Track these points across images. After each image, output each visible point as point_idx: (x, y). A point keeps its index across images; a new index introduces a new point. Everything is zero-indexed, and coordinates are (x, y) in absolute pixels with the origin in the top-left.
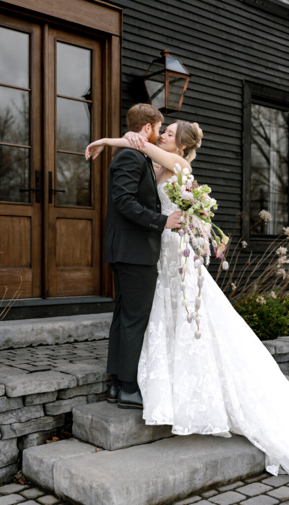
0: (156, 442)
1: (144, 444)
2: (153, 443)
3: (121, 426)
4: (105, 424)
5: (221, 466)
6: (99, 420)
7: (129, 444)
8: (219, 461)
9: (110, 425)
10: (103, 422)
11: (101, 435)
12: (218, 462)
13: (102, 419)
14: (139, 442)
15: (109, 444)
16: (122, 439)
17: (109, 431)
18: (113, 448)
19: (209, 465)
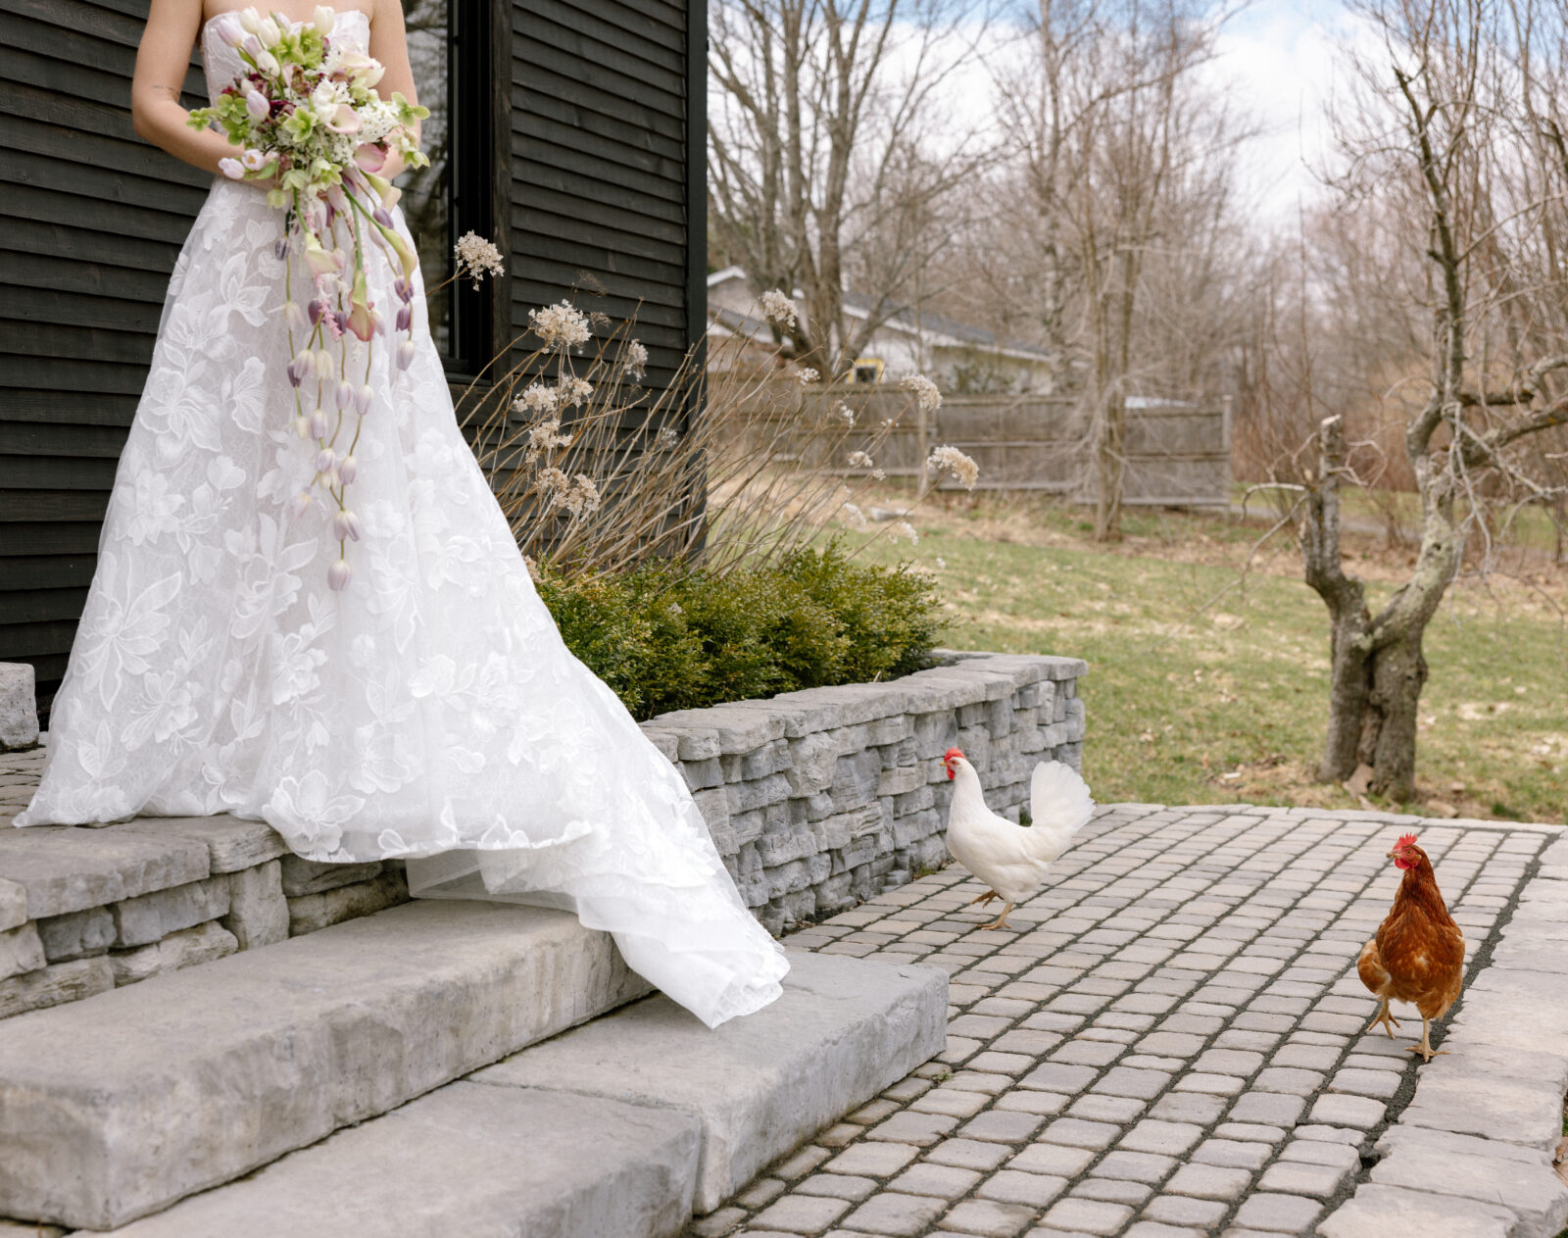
0: (271, 1170)
1: (227, 1183)
2: (260, 1177)
3: (147, 1114)
4: (76, 1112)
5: (571, 1228)
6: (42, 1097)
7: (177, 1191)
8: (567, 1206)
9: (104, 1116)
10: (67, 1105)
11: (49, 1165)
12: (562, 1212)
13: (61, 1093)
14: (207, 1178)
15: (99, 1201)
16: (152, 1174)
17: (102, 1143)
18: (119, 1214)
19: (539, 1225)
